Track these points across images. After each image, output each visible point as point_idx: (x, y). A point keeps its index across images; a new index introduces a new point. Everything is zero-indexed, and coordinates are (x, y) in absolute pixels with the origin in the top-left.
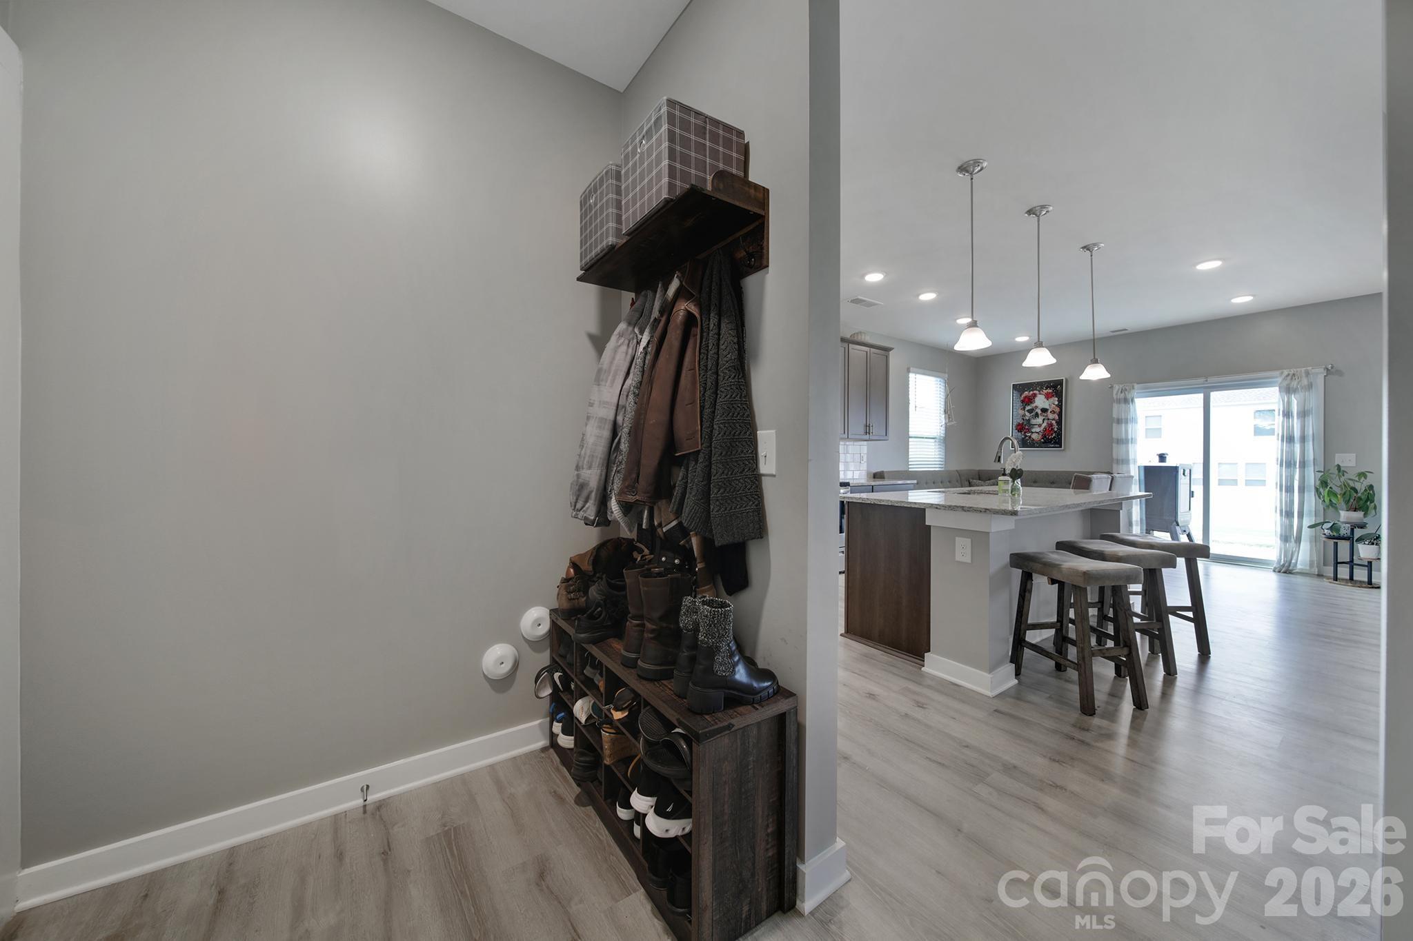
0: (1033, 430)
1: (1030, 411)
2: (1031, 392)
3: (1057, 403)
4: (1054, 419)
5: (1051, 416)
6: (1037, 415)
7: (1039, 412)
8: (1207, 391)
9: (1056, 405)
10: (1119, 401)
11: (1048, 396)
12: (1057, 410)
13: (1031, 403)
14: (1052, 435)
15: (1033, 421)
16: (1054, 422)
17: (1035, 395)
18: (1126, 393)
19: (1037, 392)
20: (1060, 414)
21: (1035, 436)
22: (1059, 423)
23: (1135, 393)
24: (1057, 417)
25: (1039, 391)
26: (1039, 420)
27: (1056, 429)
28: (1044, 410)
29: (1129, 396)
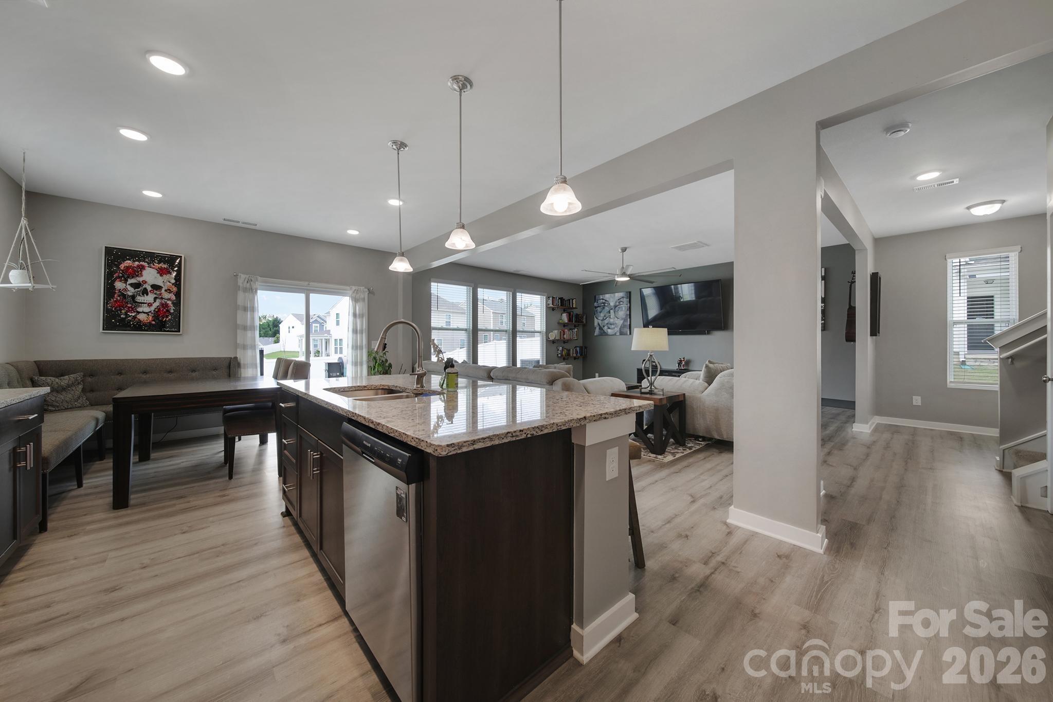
0: (140, 309)
1: (136, 286)
2: (137, 263)
3: (173, 281)
4: (169, 299)
5: (166, 295)
6: (145, 292)
7: (149, 289)
8: (307, 292)
9: (173, 284)
10: (245, 290)
11: (162, 272)
12: (175, 289)
13: (137, 276)
14: (167, 317)
15: (139, 299)
16: (169, 303)
17: (143, 268)
18: (252, 283)
19: (146, 264)
20: (178, 295)
21: (142, 317)
22: (177, 304)
23: (258, 284)
24: (174, 298)
25: (148, 264)
26: (149, 298)
27: (172, 311)
28: (156, 287)
29: (254, 287)
